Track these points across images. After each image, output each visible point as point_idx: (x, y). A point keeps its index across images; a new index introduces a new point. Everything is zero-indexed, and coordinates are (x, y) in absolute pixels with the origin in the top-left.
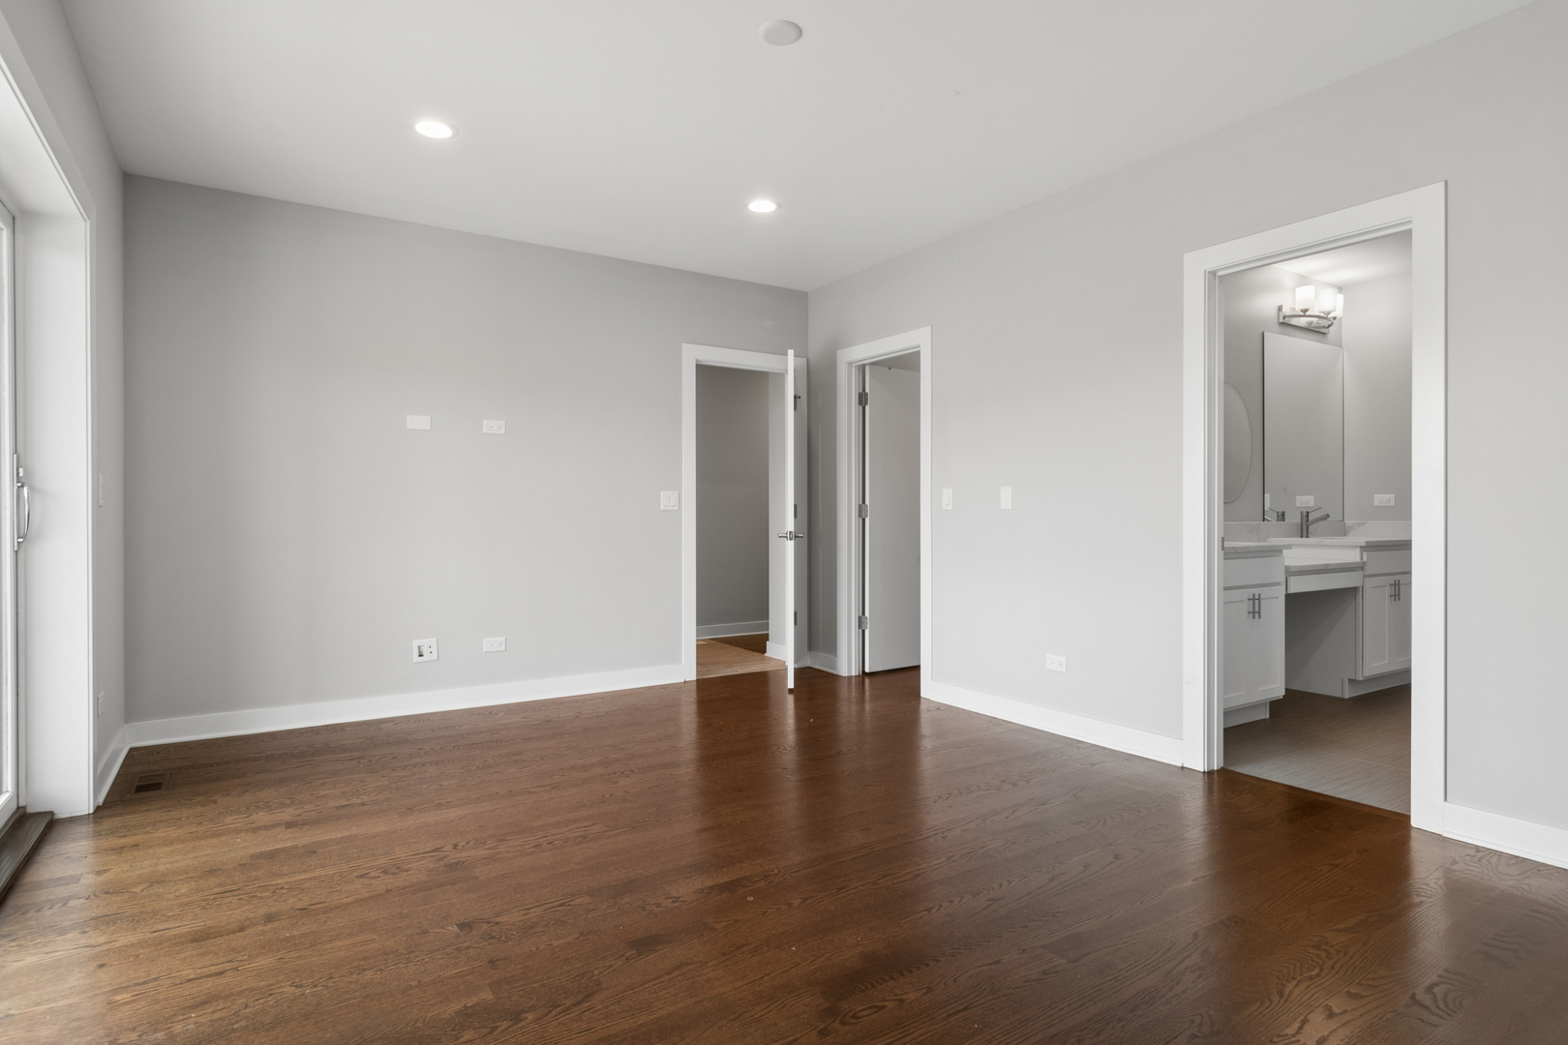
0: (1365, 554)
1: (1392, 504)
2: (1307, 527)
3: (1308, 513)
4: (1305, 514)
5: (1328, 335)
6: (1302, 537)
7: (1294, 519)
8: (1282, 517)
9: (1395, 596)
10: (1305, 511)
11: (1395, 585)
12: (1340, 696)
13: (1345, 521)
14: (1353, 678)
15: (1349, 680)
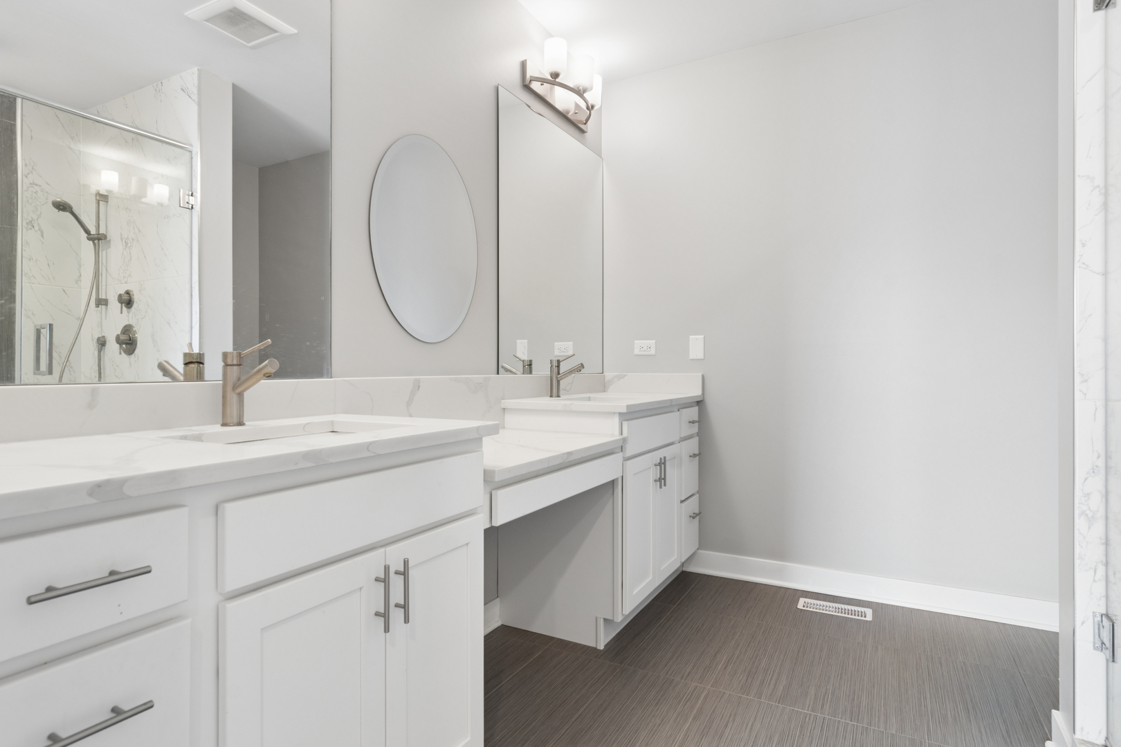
0: (625, 424)
1: (653, 352)
2: (558, 382)
3: (559, 362)
4: (555, 364)
5: (586, 134)
6: (551, 396)
7: (542, 370)
8: (528, 367)
9: (660, 480)
10: (555, 359)
11: (660, 464)
12: (592, 644)
13: (605, 374)
14: (609, 617)
15: (605, 620)
